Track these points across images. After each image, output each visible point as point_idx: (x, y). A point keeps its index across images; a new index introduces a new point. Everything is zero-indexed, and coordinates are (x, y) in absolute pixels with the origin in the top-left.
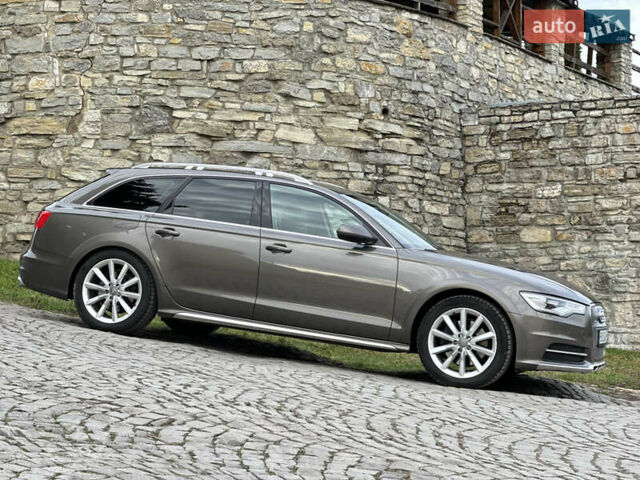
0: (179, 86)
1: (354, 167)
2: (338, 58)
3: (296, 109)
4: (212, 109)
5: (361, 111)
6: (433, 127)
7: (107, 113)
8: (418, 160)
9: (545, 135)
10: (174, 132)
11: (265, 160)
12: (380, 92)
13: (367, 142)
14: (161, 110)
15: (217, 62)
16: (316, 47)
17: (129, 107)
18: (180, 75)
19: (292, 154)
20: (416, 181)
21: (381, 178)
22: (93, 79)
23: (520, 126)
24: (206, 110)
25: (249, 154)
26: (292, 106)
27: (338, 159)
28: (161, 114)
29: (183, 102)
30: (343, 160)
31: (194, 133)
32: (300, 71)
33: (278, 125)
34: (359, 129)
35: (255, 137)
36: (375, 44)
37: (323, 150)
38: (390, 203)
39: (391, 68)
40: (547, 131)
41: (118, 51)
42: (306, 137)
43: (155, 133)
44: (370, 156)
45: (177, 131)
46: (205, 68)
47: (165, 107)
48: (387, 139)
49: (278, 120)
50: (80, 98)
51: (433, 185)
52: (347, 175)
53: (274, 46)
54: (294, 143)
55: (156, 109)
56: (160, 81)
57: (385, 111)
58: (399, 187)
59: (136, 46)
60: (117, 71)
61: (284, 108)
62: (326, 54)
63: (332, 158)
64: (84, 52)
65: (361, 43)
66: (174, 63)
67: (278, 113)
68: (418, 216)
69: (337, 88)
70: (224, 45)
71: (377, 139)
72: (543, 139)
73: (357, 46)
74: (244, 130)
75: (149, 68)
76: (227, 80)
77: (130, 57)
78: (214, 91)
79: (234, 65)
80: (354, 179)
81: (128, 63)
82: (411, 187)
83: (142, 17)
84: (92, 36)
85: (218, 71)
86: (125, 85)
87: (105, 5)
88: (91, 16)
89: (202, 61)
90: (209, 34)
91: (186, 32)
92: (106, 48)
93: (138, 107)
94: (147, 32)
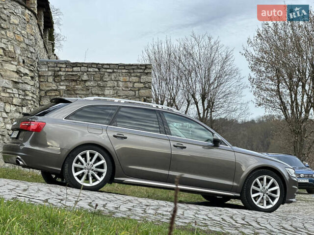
1: (15, 91)
2: (7, 31)
5: (16, 61)
9: (84, 79)
12: (22, 52)
20: (33, 99)
21: (24, 98)
23: (71, 73)
30: (11, 87)
34: (16, 71)
36: (20, 25)
37: (3, 81)
39: (25, 39)
40: (85, 77)
44: (20, 86)
48: (25, 77)
52: (12, 95)
57: (24, 62)
58: (29, 102)
62: (3, 28)
63: (6, 85)
65: (15, 24)
69: (8, 48)
71: (21, 76)
72: (82, 80)
80: (15, 97)
82: (32, 102)
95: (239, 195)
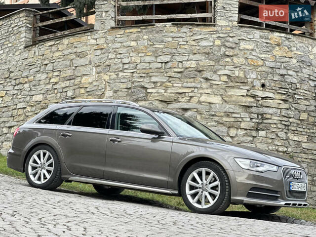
0: (151, 76)
1: (244, 115)
2: (235, 58)
3: (211, 86)
4: (167, 87)
5: (248, 86)
6: (295, 94)
7: (116, 92)
8: (284, 112)
10: (148, 100)
11: (194, 113)
12: (260, 75)
13: (251, 102)
14: (142, 89)
15: (170, 63)
16: (222, 53)
17: (126, 88)
18: (151, 71)
19: (209, 109)
20: (283, 122)
21: (261, 121)
22: (110, 76)
24: (164, 88)
25: (186, 110)
26: (209, 84)
27: (234, 112)
28: (141, 91)
29: (152, 84)
30: (238, 112)
31: (157, 100)
32: (214, 66)
33: (201, 94)
34: (247, 95)
35: (189, 101)
36: (257, 50)
37: (226, 106)
38: (266, 135)
39: (266, 63)
41: (121, 61)
42: (217, 100)
43: (138, 101)
44: (254, 109)
45: (149, 99)
46: (163, 66)
47: (144, 87)
48: (264, 100)
49: (201, 91)
50: (104, 86)
51: (295, 125)
52: (240, 120)
53: (199, 53)
54: (210, 103)
55: (139, 89)
56: (141, 75)
57: (263, 86)
58: (272, 126)
59: (130, 58)
60: (121, 71)
61: (204, 86)
62: (228, 56)
63: (231, 110)
64: (106, 63)
65: (248, 50)
66: (148, 65)
67: (201, 88)
68: (285, 142)
69: (234, 74)
70: (173, 54)
71: (259, 100)
73: (246, 51)
74: (183, 97)
75: (136, 68)
76: (175, 72)
77: (127, 63)
78: (168, 78)
79: (178, 64)
80: (244, 121)
81: (126, 66)
82: (279, 126)
83: (133, 44)
84: (110, 54)
85: (170, 68)
86: (124, 78)
87: (116, 39)
88: (110, 45)
89: (162, 63)
90: (166, 49)
91: (154, 49)
92: (116, 60)
93: (130, 88)
94: (135, 50)
95: (177, 192)
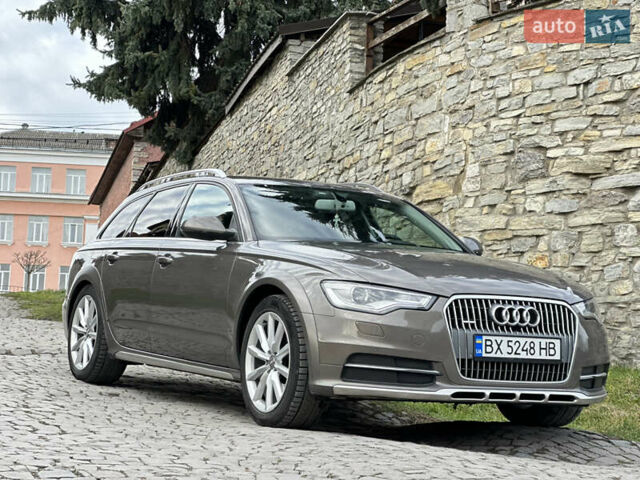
0: (553, 121)
4: (589, 141)
7: (485, 165)
10: (549, 176)
14: (537, 153)
15: (594, 84)
17: (505, 154)
18: (554, 107)
22: (474, 130)
25: (632, 189)
28: (535, 156)
29: (558, 137)
31: (568, 173)
41: (495, 94)
43: (529, 179)
45: (552, 174)
46: (581, 93)
47: (540, 148)
50: (463, 154)
55: (530, 151)
56: (533, 119)
59: (511, 84)
60: (494, 116)
64: (468, 101)
66: (548, 95)
70: (601, 61)
74: (625, 161)
76: (605, 103)
77: (506, 97)
78: (590, 119)
79: (613, 82)
81: (504, 104)
83: (518, 50)
84: (473, 82)
85: (595, 94)
86: (500, 131)
87: (484, 46)
88: (473, 61)
89: (578, 85)
90: (584, 52)
91: (561, 55)
92: (485, 93)
93: (512, 153)
94: (522, 65)
